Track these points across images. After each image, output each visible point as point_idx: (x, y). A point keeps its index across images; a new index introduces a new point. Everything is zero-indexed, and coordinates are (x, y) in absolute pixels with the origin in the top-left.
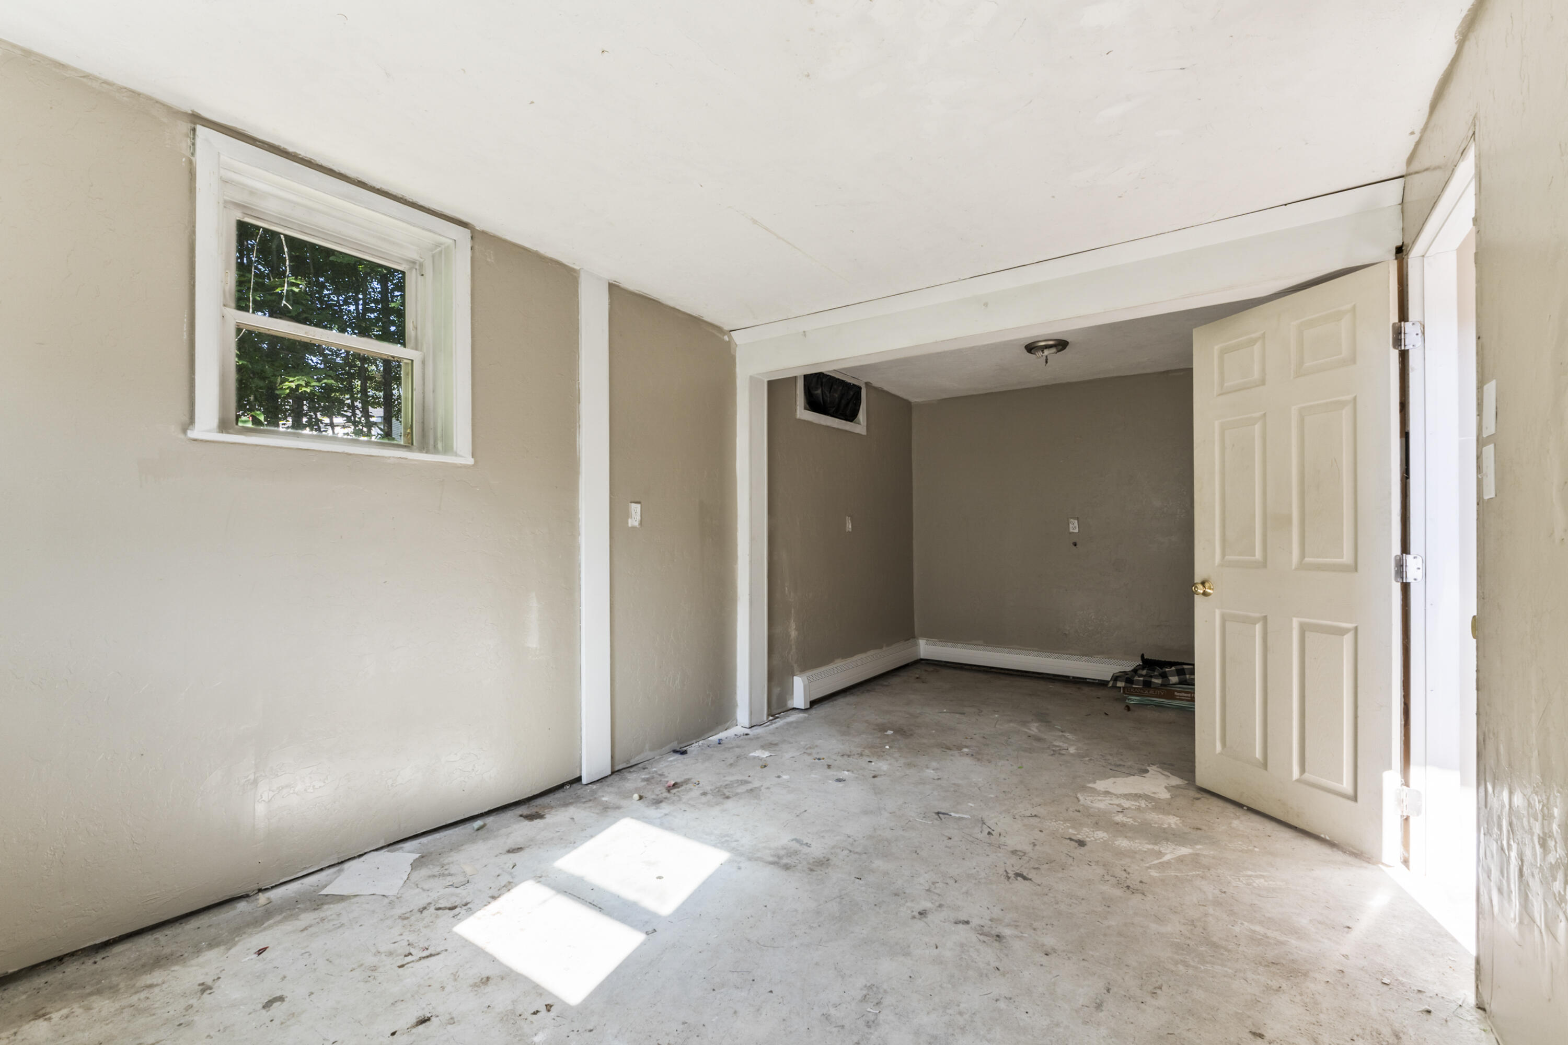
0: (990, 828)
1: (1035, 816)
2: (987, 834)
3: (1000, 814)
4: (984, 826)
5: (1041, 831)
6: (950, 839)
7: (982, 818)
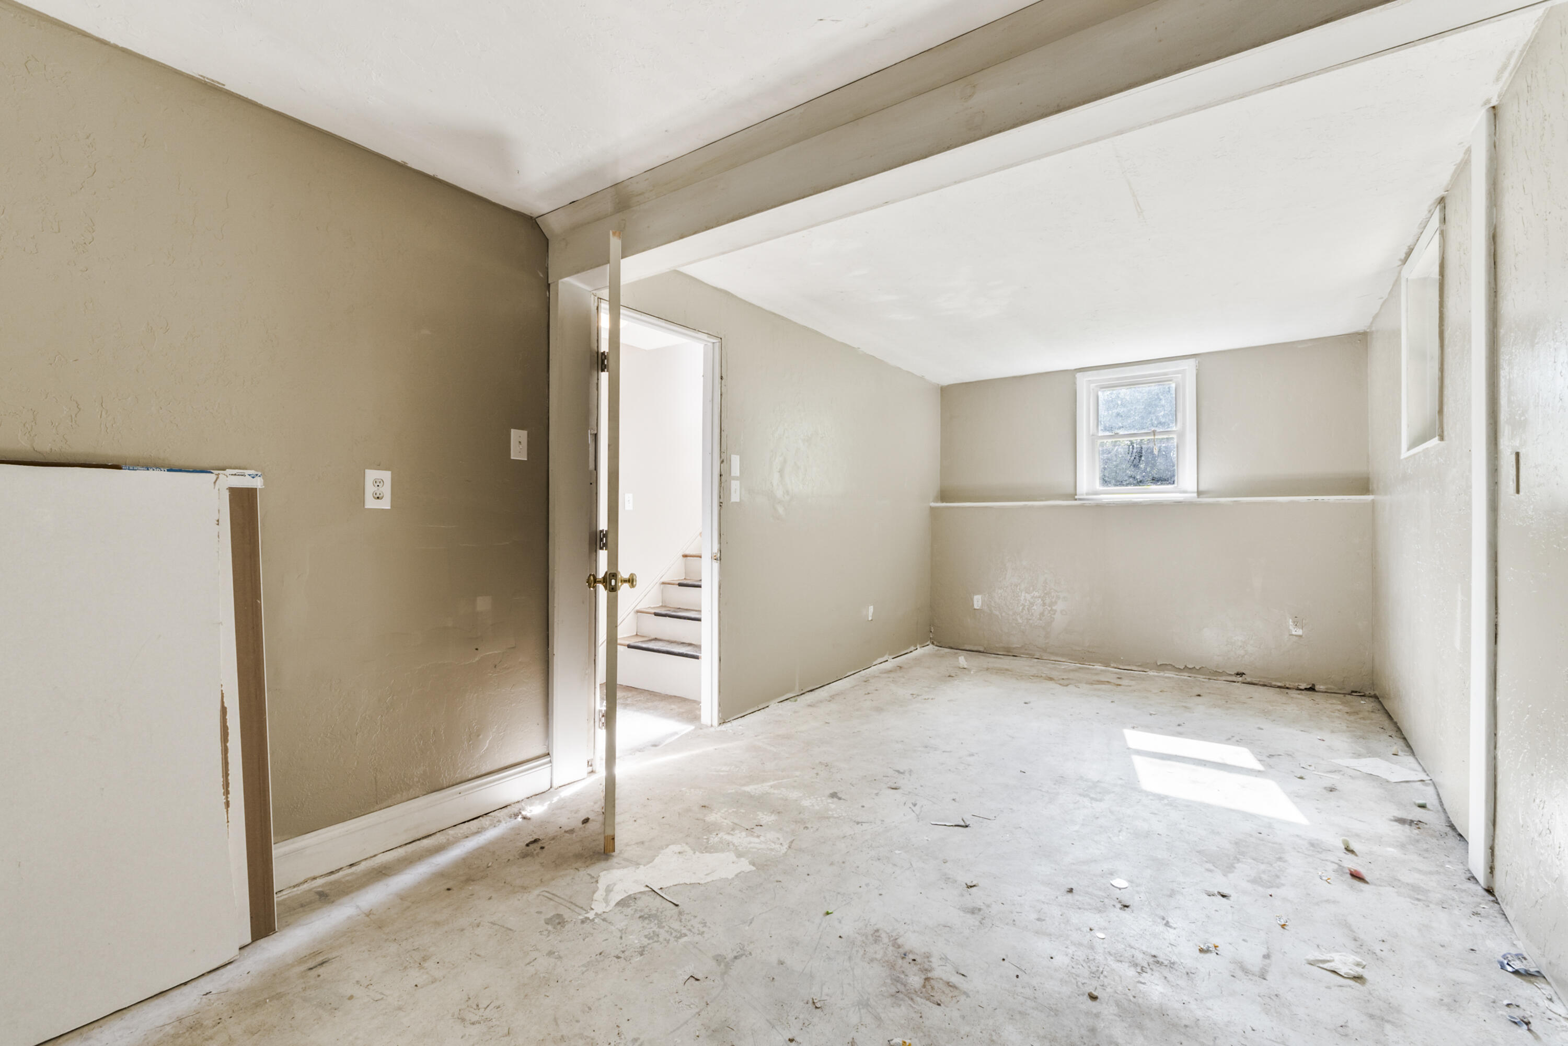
0: (913, 810)
1: (858, 823)
2: (918, 805)
3: (896, 827)
4: (918, 813)
5: (863, 807)
6: (954, 800)
7: (918, 821)
